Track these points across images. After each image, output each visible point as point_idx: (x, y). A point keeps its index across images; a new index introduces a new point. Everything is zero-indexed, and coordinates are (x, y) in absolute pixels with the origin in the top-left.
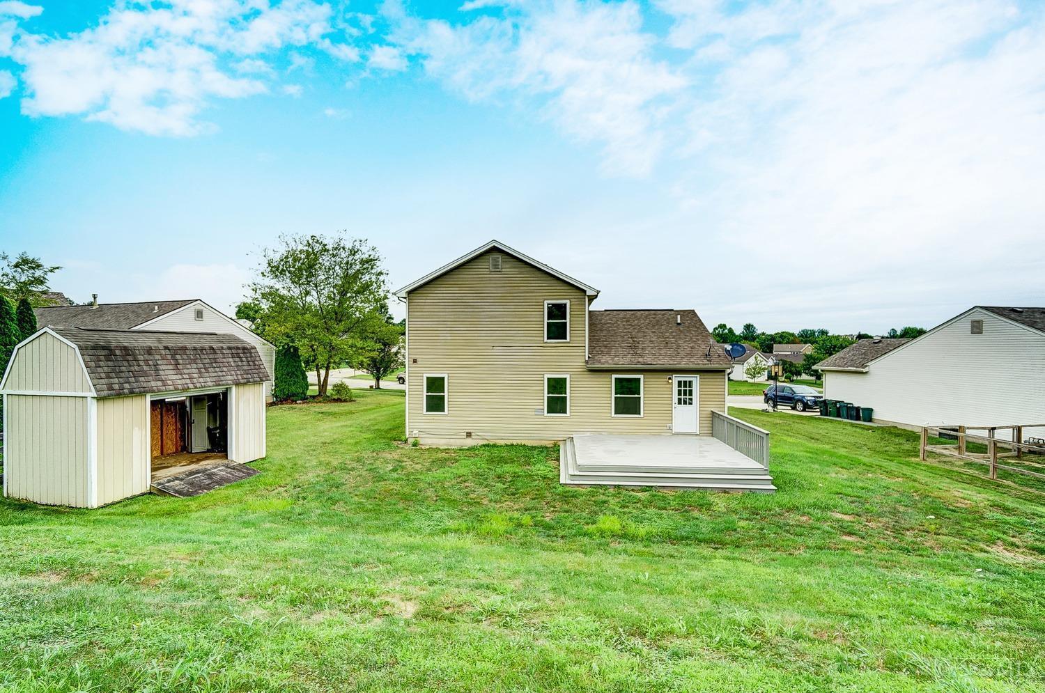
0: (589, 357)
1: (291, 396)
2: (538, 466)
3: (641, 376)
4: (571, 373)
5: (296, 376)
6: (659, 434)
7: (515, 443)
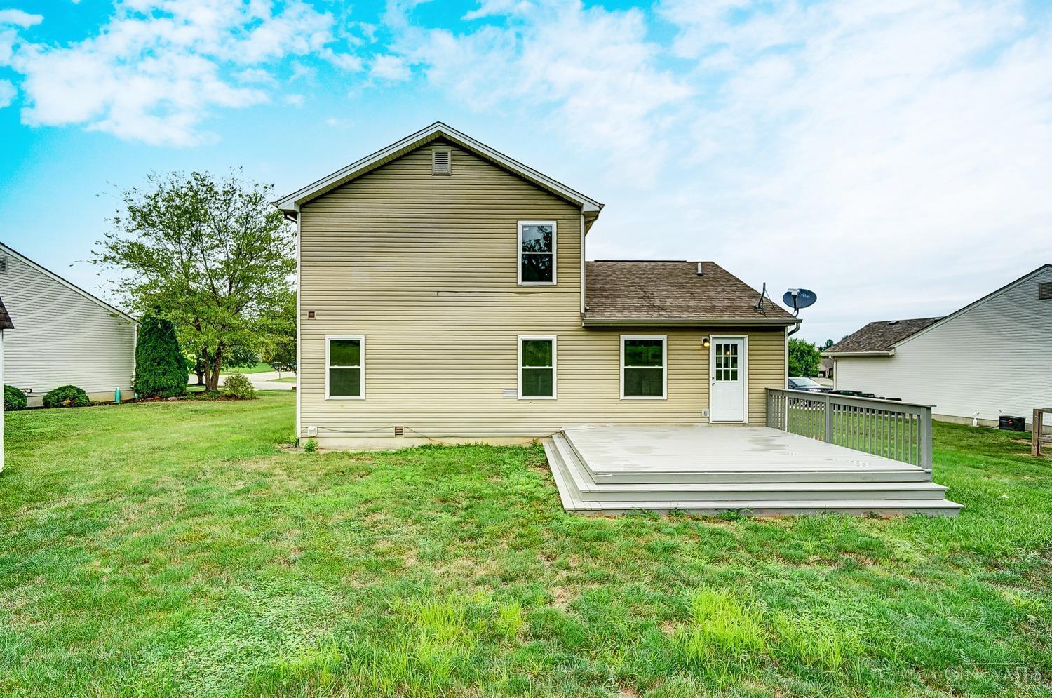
0: (586, 309)
1: (158, 391)
2: (514, 477)
3: (663, 337)
4: (559, 333)
5: (168, 362)
6: (689, 425)
7: (472, 442)
